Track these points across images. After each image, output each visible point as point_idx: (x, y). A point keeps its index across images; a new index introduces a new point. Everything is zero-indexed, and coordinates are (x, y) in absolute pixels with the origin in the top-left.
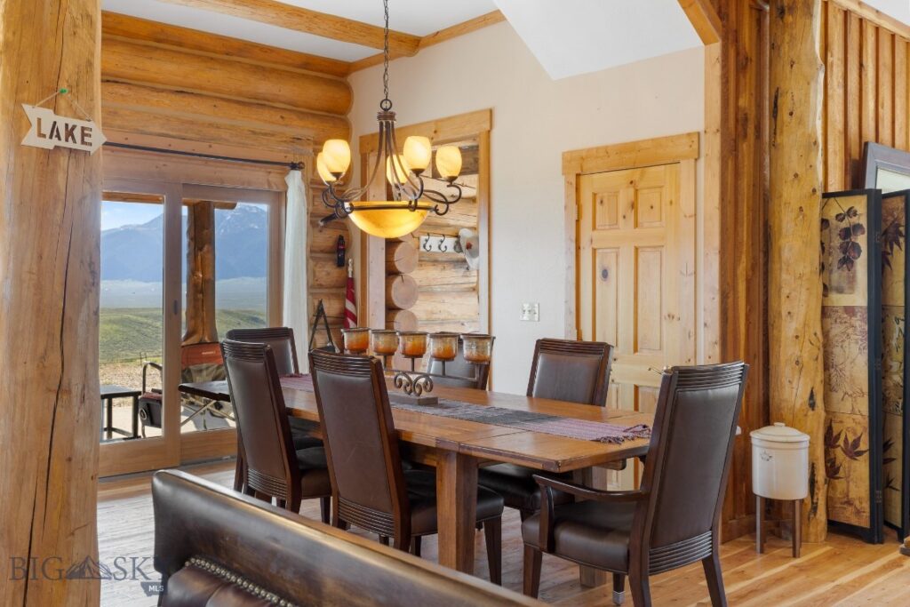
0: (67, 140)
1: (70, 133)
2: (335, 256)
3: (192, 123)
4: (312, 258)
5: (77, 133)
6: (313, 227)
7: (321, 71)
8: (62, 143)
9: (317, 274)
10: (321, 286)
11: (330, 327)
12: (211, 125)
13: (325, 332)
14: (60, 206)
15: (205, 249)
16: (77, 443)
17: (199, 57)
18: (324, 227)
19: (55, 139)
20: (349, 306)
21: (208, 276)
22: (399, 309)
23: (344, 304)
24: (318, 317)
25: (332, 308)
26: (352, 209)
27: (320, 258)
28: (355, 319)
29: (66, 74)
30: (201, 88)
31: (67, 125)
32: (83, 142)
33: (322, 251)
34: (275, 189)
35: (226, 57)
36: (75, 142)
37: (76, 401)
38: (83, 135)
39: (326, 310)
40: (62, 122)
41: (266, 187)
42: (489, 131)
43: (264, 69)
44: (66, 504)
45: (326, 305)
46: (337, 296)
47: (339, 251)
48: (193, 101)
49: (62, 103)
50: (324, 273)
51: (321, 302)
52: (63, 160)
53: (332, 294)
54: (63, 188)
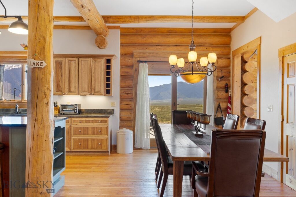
0: (37, 66)
1: (37, 64)
2: (225, 89)
4: (217, 90)
5: (39, 64)
6: (217, 81)
7: (221, 33)
8: (36, 66)
9: (218, 95)
10: (220, 99)
11: (222, 111)
12: (184, 54)
13: (221, 112)
14: (36, 80)
16: (39, 132)
18: (221, 80)
19: (34, 66)
20: (229, 105)
22: (247, 106)
23: (228, 104)
24: (218, 107)
25: (223, 105)
27: (220, 90)
28: (230, 109)
29: (37, 51)
31: (37, 62)
32: (41, 66)
33: (221, 88)
36: (39, 66)
38: (41, 64)
39: (221, 106)
40: (36, 62)
42: (260, 44)
43: (201, 35)
45: (221, 104)
47: (226, 88)
49: (36, 58)
50: (221, 95)
51: (219, 103)
52: (37, 70)
53: (225, 101)
54: (37, 76)
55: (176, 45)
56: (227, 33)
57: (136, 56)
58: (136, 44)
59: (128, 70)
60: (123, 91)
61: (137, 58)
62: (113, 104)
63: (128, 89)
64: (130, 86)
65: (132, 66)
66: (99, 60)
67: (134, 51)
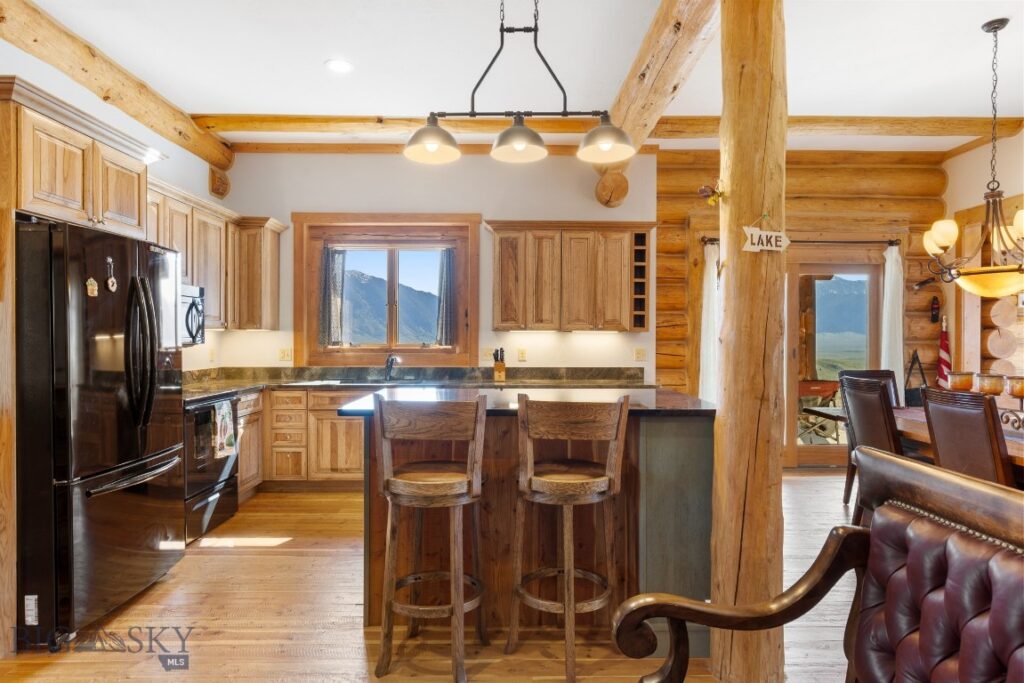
0: (767, 245)
1: (769, 241)
2: (930, 314)
3: (806, 219)
4: (908, 315)
5: (773, 240)
6: (909, 291)
7: (917, 163)
8: (765, 248)
9: (913, 328)
10: (916, 338)
11: (924, 372)
12: (821, 219)
13: (920, 375)
14: (763, 286)
15: (808, 310)
16: (773, 432)
17: (813, 169)
18: (918, 290)
19: (760, 246)
20: (943, 355)
21: (810, 331)
22: (995, 359)
23: (938, 353)
24: (913, 364)
25: (926, 356)
26: (959, 274)
27: (915, 316)
28: (949, 366)
29: (766, 205)
30: (816, 192)
31: (767, 236)
32: (777, 246)
33: (917, 310)
34: (874, 262)
35: (833, 166)
36: (771, 246)
37: (772, 406)
38: (777, 241)
39: (920, 358)
40: (764, 234)
41: (867, 261)
43: (865, 170)
44: (766, 467)
45: (920, 354)
46: (930, 347)
47: (933, 309)
48: (808, 203)
49: (764, 223)
50: (919, 328)
51: (915, 352)
52: (765, 258)
53: (927, 345)
54: (764, 275)
55: (797, 195)
56: (933, 165)
57: (698, 226)
58: (692, 193)
59: (674, 264)
60: (662, 319)
61: (698, 231)
62: (640, 355)
63: (672, 315)
64: (678, 306)
65: (682, 253)
66: (615, 236)
67: (691, 212)
